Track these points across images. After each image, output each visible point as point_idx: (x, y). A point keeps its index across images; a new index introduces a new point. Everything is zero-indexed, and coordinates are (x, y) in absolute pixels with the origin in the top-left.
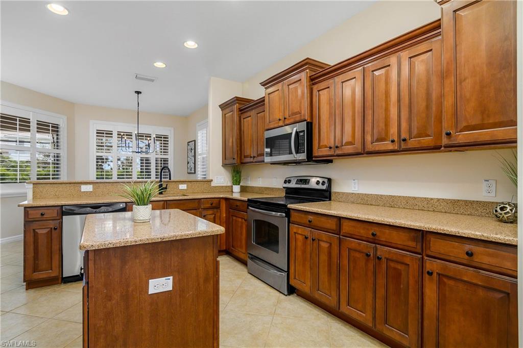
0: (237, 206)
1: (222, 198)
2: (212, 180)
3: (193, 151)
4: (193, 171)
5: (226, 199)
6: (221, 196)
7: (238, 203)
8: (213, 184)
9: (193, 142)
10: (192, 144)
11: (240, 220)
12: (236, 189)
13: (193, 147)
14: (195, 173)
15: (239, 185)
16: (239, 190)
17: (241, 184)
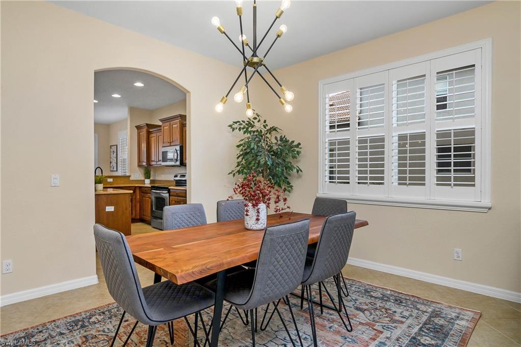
0: (146, 191)
1: (137, 187)
2: (130, 176)
3: (115, 153)
4: (115, 169)
5: (140, 187)
6: (136, 185)
7: (146, 189)
8: (131, 178)
9: (115, 146)
10: (114, 148)
11: (147, 198)
12: (147, 182)
13: (115, 151)
14: (117, 171)
15: (149, 178)
16: (149, 183)
17: (151, 178)
